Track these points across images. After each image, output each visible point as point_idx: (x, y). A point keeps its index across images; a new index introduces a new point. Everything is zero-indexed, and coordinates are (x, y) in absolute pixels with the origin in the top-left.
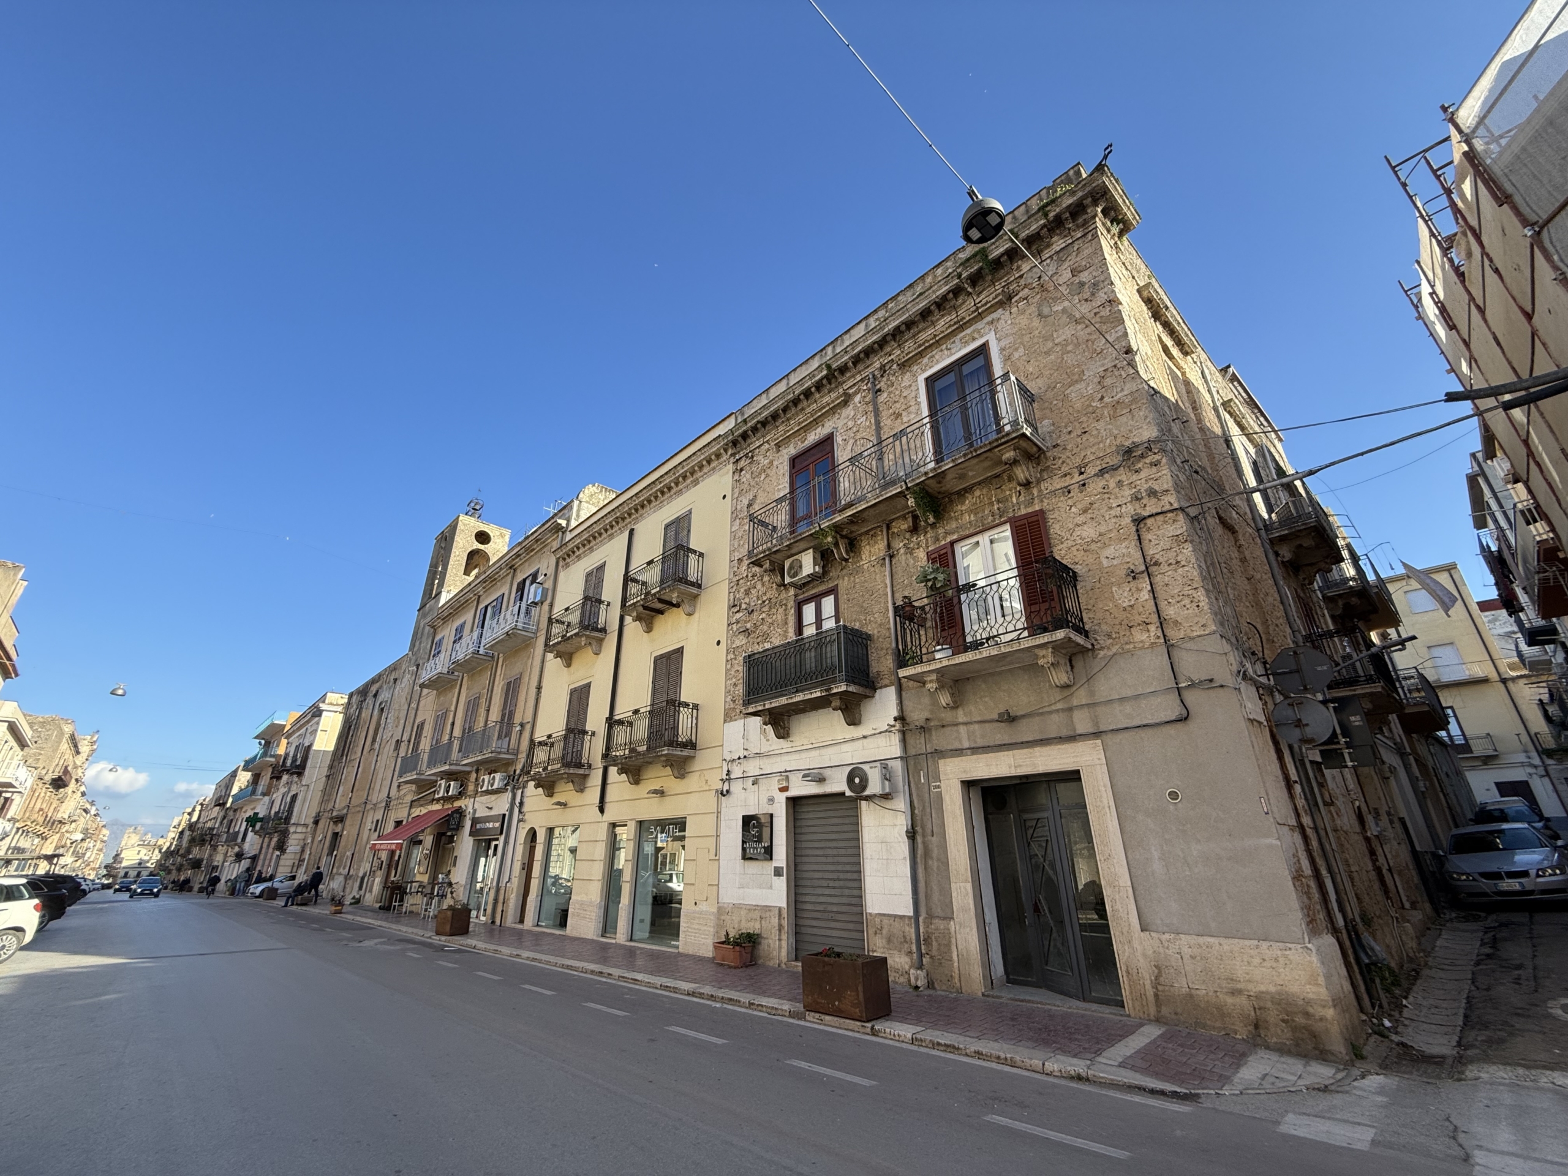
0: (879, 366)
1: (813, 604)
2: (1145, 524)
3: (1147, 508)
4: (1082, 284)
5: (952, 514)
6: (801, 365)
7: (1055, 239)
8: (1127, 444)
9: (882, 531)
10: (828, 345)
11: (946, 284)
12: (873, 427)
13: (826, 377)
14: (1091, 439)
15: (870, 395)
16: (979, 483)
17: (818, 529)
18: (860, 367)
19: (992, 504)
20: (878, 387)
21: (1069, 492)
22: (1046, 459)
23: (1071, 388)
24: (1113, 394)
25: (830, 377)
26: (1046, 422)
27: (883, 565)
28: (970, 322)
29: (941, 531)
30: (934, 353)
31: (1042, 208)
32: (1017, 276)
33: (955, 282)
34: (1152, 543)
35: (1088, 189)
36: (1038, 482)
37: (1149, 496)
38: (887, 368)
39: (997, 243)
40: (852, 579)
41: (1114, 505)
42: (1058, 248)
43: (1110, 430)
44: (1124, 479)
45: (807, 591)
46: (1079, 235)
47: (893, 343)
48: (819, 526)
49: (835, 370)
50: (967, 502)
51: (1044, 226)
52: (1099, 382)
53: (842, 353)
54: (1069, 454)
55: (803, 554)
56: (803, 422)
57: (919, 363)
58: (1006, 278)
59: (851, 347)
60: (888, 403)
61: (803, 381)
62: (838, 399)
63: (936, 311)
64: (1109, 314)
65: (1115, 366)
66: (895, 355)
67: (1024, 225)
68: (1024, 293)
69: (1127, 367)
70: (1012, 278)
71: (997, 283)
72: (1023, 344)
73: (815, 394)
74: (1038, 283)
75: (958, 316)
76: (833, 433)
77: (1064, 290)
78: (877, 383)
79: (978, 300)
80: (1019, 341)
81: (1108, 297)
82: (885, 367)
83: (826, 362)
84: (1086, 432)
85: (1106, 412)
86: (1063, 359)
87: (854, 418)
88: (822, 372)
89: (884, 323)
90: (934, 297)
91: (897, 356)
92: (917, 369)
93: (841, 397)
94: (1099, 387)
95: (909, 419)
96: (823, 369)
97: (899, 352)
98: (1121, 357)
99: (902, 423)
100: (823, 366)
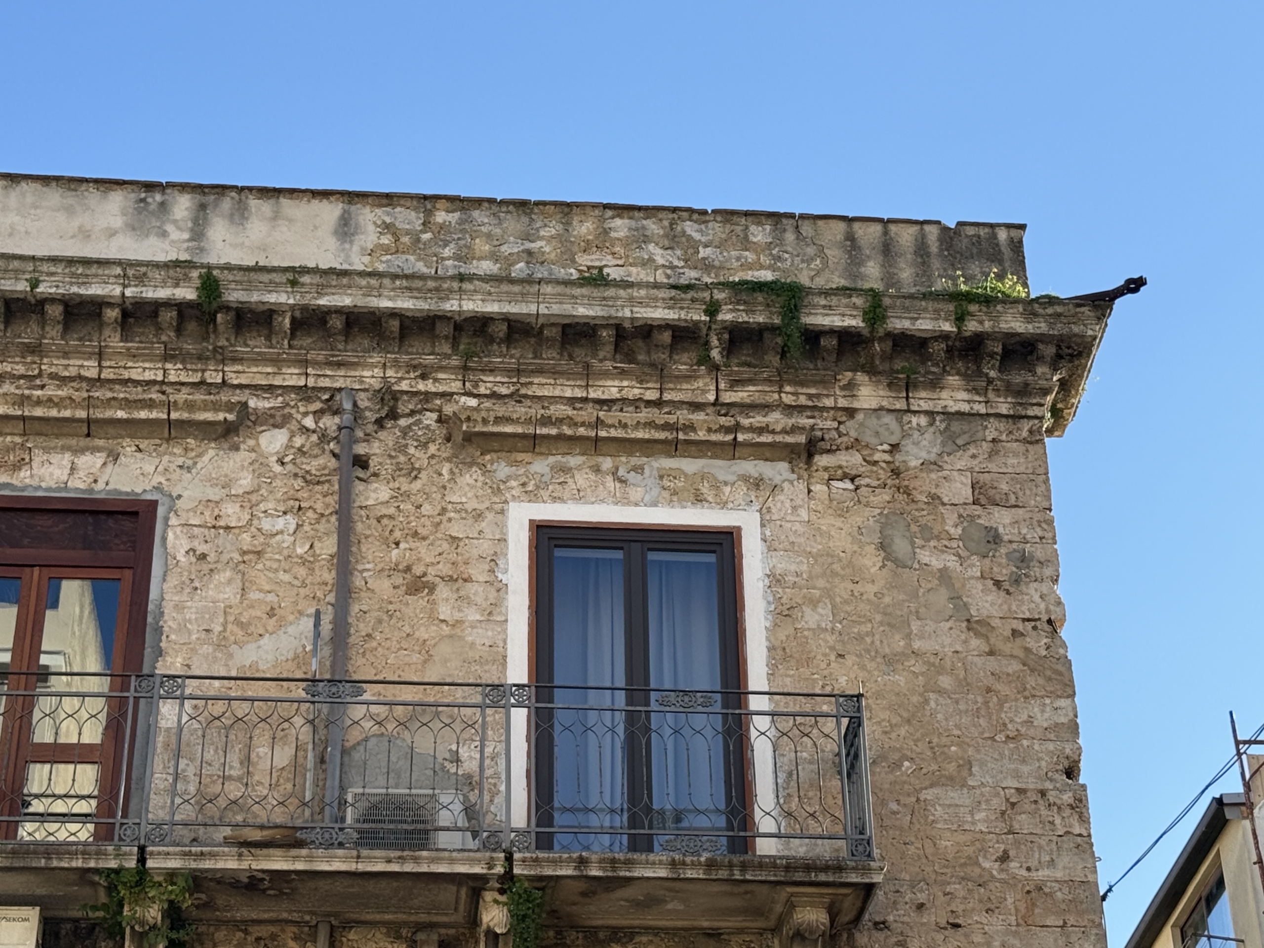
0: (375, 383)
4: (994, 538)
11: (672, 302)
12: (324, 574)
15: (326, 460)
17: (129, 863)
20: (361, 449)
23: (936, 790)
24: (1033, 863)
28: (704, 449)
30: (574, 461)
31: (959, 297)
32: (842, 403)
33: (696, 317)
35: (1060, 328)
38: (403, 408)
39: (834, 301)
42: (953, 407)
46: (1004, 409)
47: (446, 348)
48: (142, 860)
49: (226, 308)
52: (1003, 813)
53: (277, 277)
56: (39, 402)
57: (516, 463)
58: (813, 391)
59: (317, 279)
60: (385, 521)
61: (93, 270)
62: (216, 407)
63: (607, 350)
64: (1044, 653)
65: (1043, 793)
66: (441, 388)
67: (907, 302)
68: (851, 460)
69: (1067, 812)
70: (829, 402)
71: (788, 389)
72: (832, 599)
73: (107, 332)
74: (887, 457)
75: (658, 403)
76: (154, 504)
77: (950, 522)
78: (360, 434)
79: (728, 397)
80: (821, 583)
81: (1048, 611)
82: (396, 399)
83: (209, 267)
84: (956, 926)
85: (1010, 900)
86: (927, 701)
87: (248, 499)
88: (177, 285)
89: (455, 285)
90: (627, 313)
91: (443, 395)
92: (509, 478)
93: (229, 407)
94: (1001, 826)
95: (458, 616)
96: (187, 278)
97: (456, 386)
98: (1056, 776)
99: (433, 618)
100: (195, 274)
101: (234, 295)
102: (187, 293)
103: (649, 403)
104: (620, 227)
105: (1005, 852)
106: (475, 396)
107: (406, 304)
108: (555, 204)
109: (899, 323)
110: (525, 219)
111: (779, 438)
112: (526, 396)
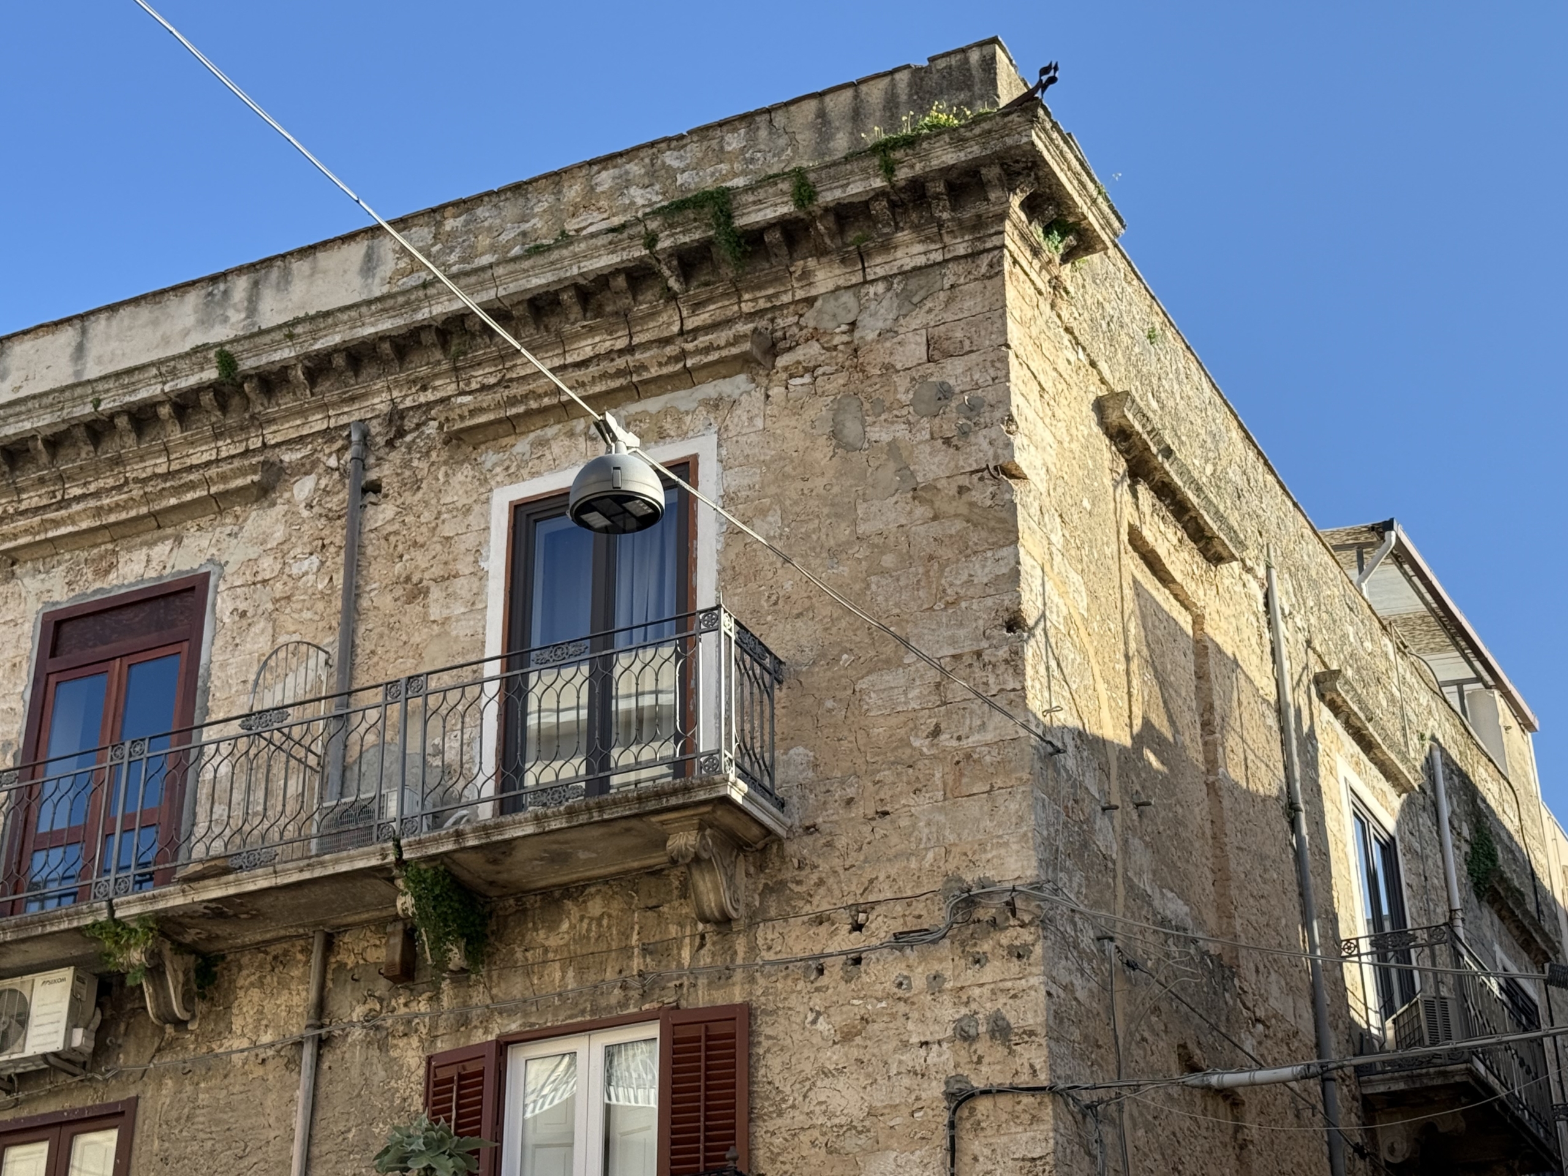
0: (385, 408)
1: (44, 1147)
2: (972, 1111)
3: (984, 1069)
4: (945, 393)
5: (519, 955)
6: (136, 301)
7: (903, 236)
8: (969, 877)
9: (306, 951)
10: (240, 270)
11: (613, 247)
12: (338, 604)
13: (213, 387)
14: (894, 839)
15: (344, 495)
16: (606, 880)
17: (103, 917)
18: (328, 390)
19: (626, 951)
20: (373, 475)
21: (821, 971)
22: (782, 858)
23: (870, 678)
24: (963, 732)
25: (227, 389)
26: (799, 753)
27: (293, 1064)
28: (661, 384)
29: (479, 997)
30: (550, 432)
31: (882, 149)
32: (800, 294)
33: (637, 254)
34: (979, 1167)
35: (994, 146)
36: (756, 917)
37: (993, 1037)
38: (409, 424)
39: (761, 194)
40: (189, 1088)
41: (915, 1040)
42: (909, 264)
43: (940, 828)
44: (948, 974)
45: (29, 1100)
46: (961, 250)
47: (438, 355)
48: (111, 910)
49: (247, 377)
50: (565, 926)
51: (879, 194)
52: (938, 685)
53: (278, 336)
54: (837, 862)
55: (39, 978)
56: (111, 510)
57: (503, 449)
58: (771, 291)
59: (308, 327)
60: (392, 539)
61: (136, 377)
62: (242, 472)
63: (576, 311)
64: (989, 503)
65: (979, 654)
66: (439, 395)
67: (832, 171)
68: (810, 352)
69: (1002, 668)
70: (786, 298)
71: (746, 296)
72: (781, 503)
73: (169, 428)
74: (846, 338)
75: (630, 350)
76: (207, 575)
77: (901, 389)
78: (372, 460)
79: (689, 325)
80: (772, 490)
81: (996, 457)
82: (402, 418)
83: (221, 344)
84: (886, 813)
85: (938, 775)
86: (868, 586)
87: (281, 551)
88: (202, 369)
89: (421, 293)
90: (575, 271)
91: (442, 401)
92: (495, 465)
93: (253, 469)
94: (935, 699)
95: (446, 613)
96: (207, 360)
97: (451, 389)
98: (995, 632)
99: (425, 620)
100: (212, 354)
101: (247, 364)
102: (211, 374)
103: (621, 352)
104: (605, 179)
105: (937, 726)
106: (470, 393)
107: (385, 325)
108: (546, 177)
109: (829, 196)
110: (521, 201)
111: (725, 353)
112: (511, 380)
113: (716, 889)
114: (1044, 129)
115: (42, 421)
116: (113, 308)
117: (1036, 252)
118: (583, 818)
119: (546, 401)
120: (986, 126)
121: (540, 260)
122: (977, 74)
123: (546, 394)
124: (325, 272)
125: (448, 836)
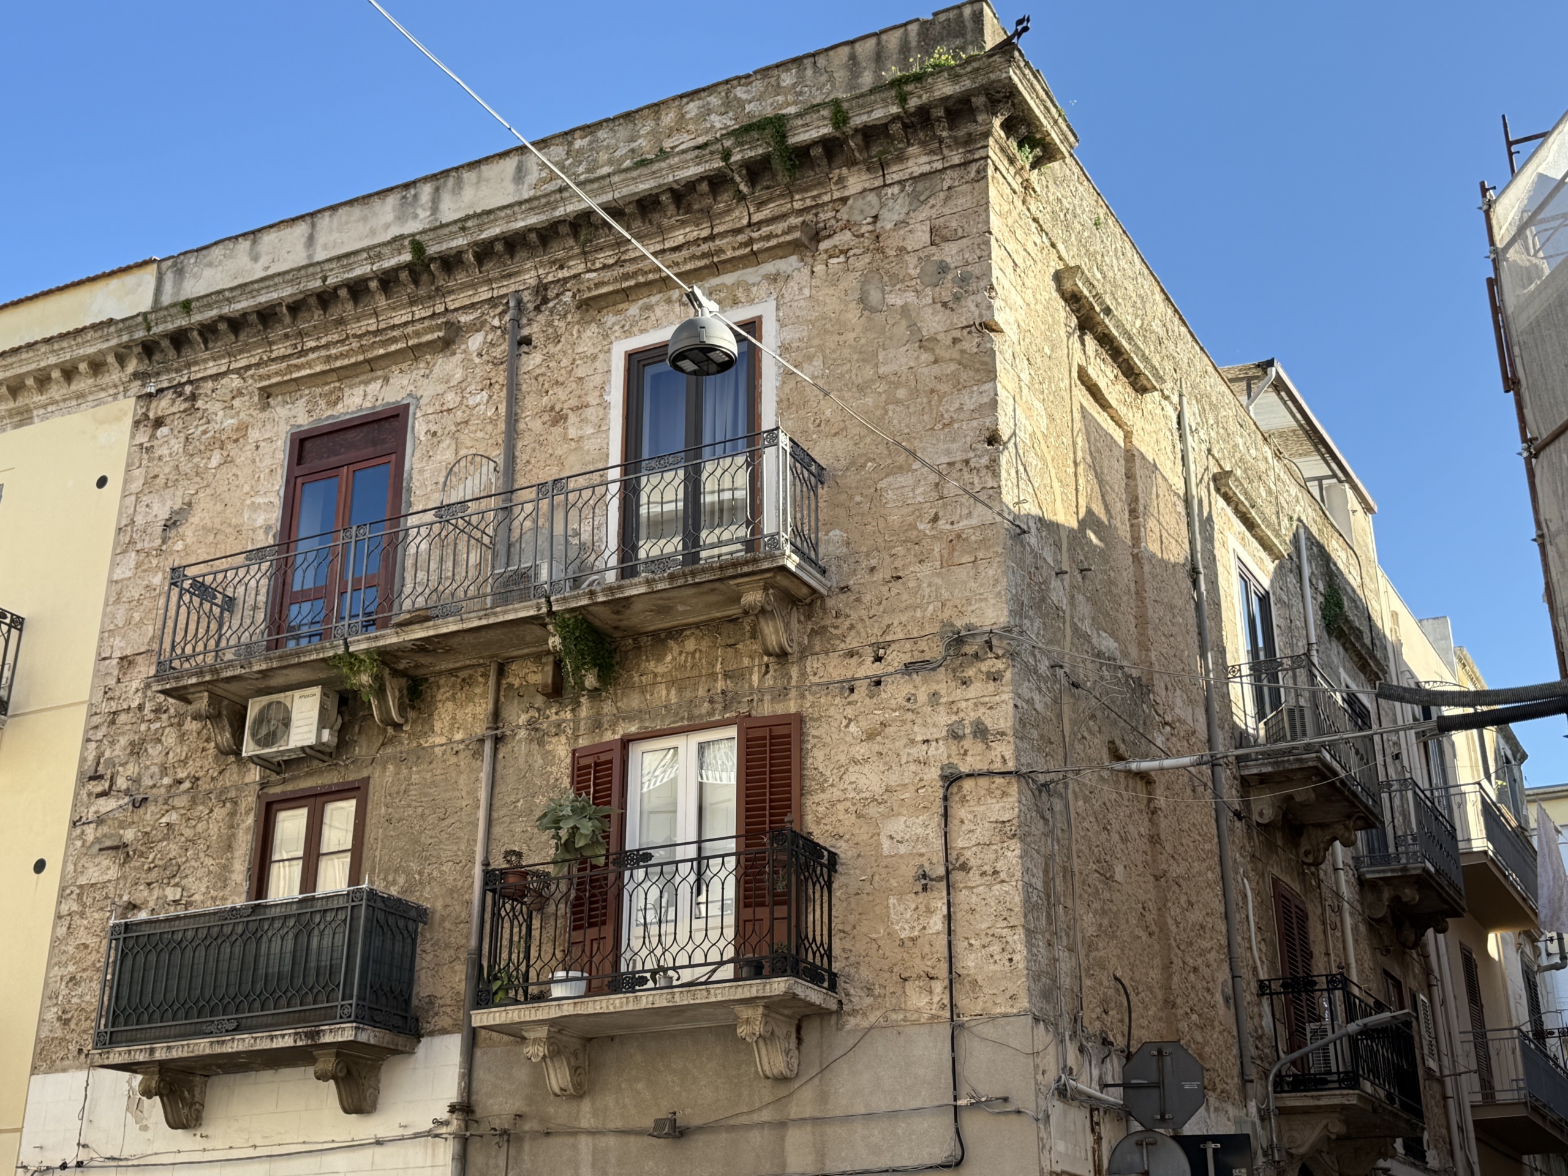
0: (533, 282)
1: (304, 812)
2: (960, 788)
3: (969, 759)
4: (943, 269)
5: (636, 679)
6: (350, 203)
7: (913, 150)
8: (959, 623)
9: (485, 675)
10: (425, 179)
11: (698, 159)
12: (502, 426)
13: (408, 266)
14: (905, 596)
15: (505, 346)
16: (697, 625)
17: (341, 651)
18: (492, 269)
19: (712, 676)
20: (525, 332)
21: (852, 690)
22: (824, 609)
23: (889, 479)
24: (955, 518)
25: (418, 268)
26: (836, 534)
27: (477, 754)
28: (735, 263)
29: (608, 708)
30: (654, 299)
31: (897, 83)
32: (837, 195)
33: (716, 166)
34: (965, 827)
35: (981, 80)
36: (805, 653)
37: (975, 736)
38: (551, 294)
39: (808, 119)
40: (405, 771)
41: (919, 738)
42: (917, 171)
43: (938, 588)
44: (943, 692)
45: (293, 779)
46: (956, 160)
47: (571, 242)
48: (347, 646)
49: (432, 259)
50: (669, 658)
51: (896, 118)
52: (937, 485)
53: (454, 228)
54: (863, 613)
55: (297, 694)
56: (337, 358)
57: (620, 312)
58: (815, 193)
59: (475, 222)
60: (541, 379)
61: (352, 259)
62: (431, 330)
63: (671, 209)
64: (975, 350)
65: (967, 462)
66: (572, 272)
67: (861, 101)
68: (844, 238)
69: (984, 472)
70: (826, 198)
71: (797, 197)
72: (823, 351)
73: (377, 297)
74: (870, 228)
75: (712, 238)
76: (407, 406)
77: (911, 266)
78: (524, 321)
79: (756, 218)
80: (816, 342)
81: (981, 316)
82: (546, 289)
83: (413, 235)
84: (899, 578)
85: (937, 550)
86: (886, 412)
87: (460, 388)
88: (400, 254)
89: (558, 196)
90: (671, 179)
91: (575, 276)
92: (614, 324)
93: (438, 328)
94: (935, 495)
95: (580, 433)
96: (403, 247)
97: (581, 268)
98: (979, 446)
99: (566, 438)
100: (406, 242)
101: (432, 250)
102: (406, 257)
103: (705, 239)
104: (692, 108)
105: (936, 514)
106: (595, 270)
107: (533, 220)
108: (649, 107)
109: (858, 120)
110: (631, 126)
111: (781, 239)
112: (625, 261)
113: (777, 632)
114: (1019, 67)
115: (286, 292)
116: (333, 208)
117: (1012, 161)
118: (681, 582)
119: (651, 276)
120: (975, 65)
121: (644, 171)
122: (969, 25)
123: (650, 271)
124: (487, 180)
125: (584, 594)
